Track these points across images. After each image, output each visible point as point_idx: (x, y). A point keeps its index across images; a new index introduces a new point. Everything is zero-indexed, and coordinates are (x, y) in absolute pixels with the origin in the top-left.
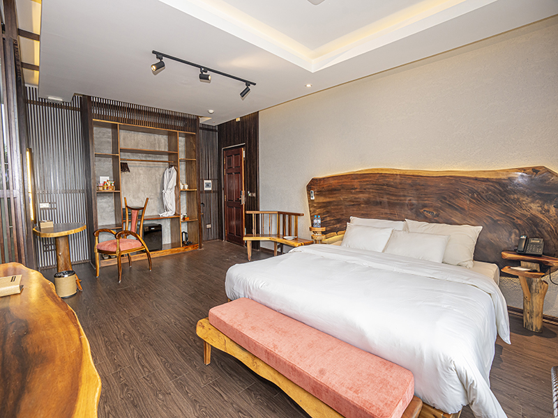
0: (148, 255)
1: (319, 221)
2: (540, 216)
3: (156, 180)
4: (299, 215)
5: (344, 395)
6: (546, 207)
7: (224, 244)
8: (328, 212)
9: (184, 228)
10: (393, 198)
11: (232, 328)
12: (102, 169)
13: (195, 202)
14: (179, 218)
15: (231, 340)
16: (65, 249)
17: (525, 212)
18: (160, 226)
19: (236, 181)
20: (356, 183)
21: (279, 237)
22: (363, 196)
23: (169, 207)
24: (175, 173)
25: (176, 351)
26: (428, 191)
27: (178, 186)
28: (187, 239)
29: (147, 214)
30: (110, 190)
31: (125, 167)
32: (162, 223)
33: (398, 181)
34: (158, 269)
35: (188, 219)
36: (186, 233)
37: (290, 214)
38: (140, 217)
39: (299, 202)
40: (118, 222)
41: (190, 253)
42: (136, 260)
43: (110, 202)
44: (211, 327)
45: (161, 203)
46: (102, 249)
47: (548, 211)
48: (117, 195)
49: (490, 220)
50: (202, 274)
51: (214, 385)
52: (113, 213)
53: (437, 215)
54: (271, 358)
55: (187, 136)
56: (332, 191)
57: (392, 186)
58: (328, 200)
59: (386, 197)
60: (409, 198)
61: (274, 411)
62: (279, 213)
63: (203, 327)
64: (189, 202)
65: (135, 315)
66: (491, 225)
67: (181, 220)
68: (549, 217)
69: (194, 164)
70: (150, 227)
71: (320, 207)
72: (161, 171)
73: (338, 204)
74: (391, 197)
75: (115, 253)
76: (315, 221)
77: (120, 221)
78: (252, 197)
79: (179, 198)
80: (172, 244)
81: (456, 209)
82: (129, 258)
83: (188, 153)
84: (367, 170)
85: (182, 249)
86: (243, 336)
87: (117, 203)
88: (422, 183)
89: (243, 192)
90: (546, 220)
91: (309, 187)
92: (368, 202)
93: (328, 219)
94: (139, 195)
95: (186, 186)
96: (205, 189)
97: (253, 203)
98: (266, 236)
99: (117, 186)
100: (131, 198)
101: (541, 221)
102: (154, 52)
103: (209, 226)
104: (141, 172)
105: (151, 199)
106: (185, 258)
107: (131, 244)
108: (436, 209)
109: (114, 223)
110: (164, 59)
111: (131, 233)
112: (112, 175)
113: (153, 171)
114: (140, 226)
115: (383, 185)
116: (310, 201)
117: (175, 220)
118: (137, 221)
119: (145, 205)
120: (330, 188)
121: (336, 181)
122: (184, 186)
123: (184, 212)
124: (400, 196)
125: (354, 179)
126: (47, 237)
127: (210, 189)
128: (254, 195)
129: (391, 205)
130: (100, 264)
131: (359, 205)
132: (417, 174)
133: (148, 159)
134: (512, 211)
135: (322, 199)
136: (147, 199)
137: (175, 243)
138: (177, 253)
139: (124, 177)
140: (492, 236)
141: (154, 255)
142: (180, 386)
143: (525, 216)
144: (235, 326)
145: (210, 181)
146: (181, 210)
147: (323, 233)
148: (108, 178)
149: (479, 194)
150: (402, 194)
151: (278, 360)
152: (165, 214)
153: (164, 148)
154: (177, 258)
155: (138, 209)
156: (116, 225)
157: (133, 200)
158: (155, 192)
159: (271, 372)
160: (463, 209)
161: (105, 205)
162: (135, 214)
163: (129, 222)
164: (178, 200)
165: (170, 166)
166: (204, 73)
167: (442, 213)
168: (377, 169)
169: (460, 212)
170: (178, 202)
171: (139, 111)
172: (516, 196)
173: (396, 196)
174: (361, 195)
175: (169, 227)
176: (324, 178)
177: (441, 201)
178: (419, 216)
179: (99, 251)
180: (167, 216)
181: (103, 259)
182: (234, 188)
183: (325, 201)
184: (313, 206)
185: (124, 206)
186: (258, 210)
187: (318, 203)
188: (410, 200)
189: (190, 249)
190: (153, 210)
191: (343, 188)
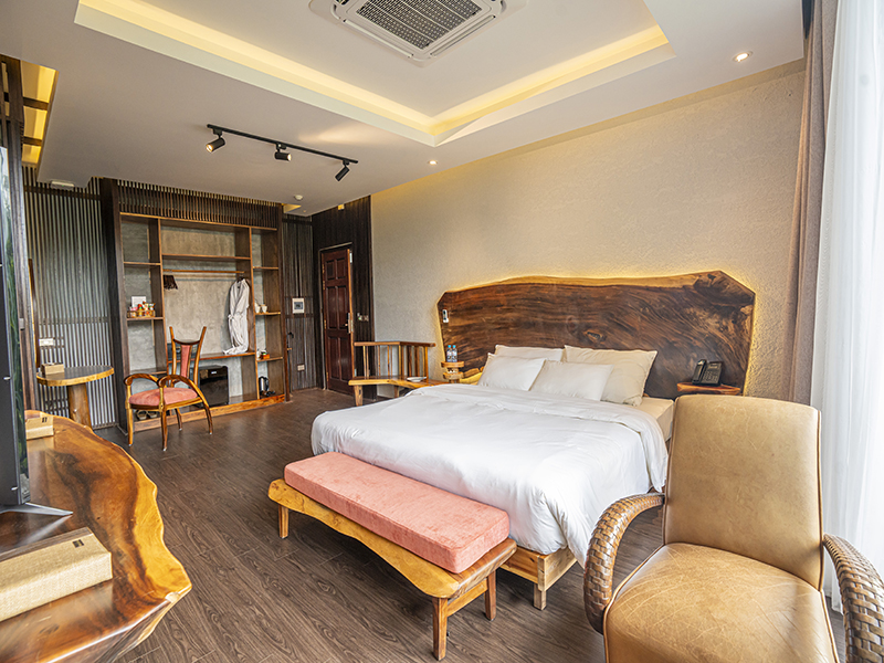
0: (208, 413)
1: (455, 353)
2: (719, 334)
3: (218, 300)
4: (428, 345)
5: (422, 534)
6: (724, 323)
7: (325, 393)
8: (467, 340)
9: (262, 371)
10: (550, 317)
11: (310, 483)
12: (134, 285)
13: (279, 332)
14: (254, 356)
15: (311, 499)
16: (82, 404)
17: (703, 331)
18: (225, 369)
19: (340, 299)
20: (502, 298)
21: (402, 379)
22: (511, 316)
23: (239, 339)
24: (247, 289)
25: (245, 526)
26: (592, 306)
27: (251, 307)
28: (267, 387)
29: (204, 351)
30: (147, 317)
31: (170, 282)
32: (229, 364)
33: (554, 293)
34: (223, 432)
35: (267, 358)
36: (265, 379)
37: (417, 345)
38: (193, 356)
39: (427, 327)
40: (160, 365)
41: (271, 409)
42: (190, 419)
43: (148, 334)
44: (286, 487)
45: (226, 334)
46: (138, 402)
47: (727, 328)
48: (158, 324)
49: (665, 343)
50: (288, 434)
51: (290, 557)
52: (153, 351)
53: (604, 339)
54: (352, 510)
55: (264, 234)
56: (471, 309)
57: (547, 301)
58: (466, 322)
59: (540, 315)
60: (569, 317)
61: (361, 579)
62: (402, 344)
63: (277, 488)
64: (269, 332)
65: (188, 488)
66: (667, 349)
67: (258, 359)
68: (728, 336)
69: (275, 274)
70: (210, 371)
71: (456, 334)
72: (226, 285)
73: (480, 327)
74: (546, 316)
75: (157, 407)
76: (449, 353)
77: (163, 363)
78: (364, 322)
79: (254, 327)
80: (244, 395)
81: (627, 330)
82: (179, 417)
83: (265, 259)
84: (514, 279)
85: (259, 402)
86: (323, 490)
87: (159, 336)
88: (584, 296)
89: (351, 314)
90: (725, 339)
91: (441, 305)
92: (517, 324)
93: (468, 349)
94: (193, 323)
95: (265, 308)
96: (295, 311)
97: (365, 331)
98: (384, 378)
99: (159, 311)
100: (179, 328)
101: (720, 340)
102: (209, 126)
103: (301, 368)
104: (195, 288)
105: (211, 328)
106: (265, 415)
107: (180, 394)
108: (603, 330)
109: (154, 366)
110: (225, 135)
111: (180, 378)
112: (150, 294)
113: (213, 285)
114: (193, 369)
115: (537, 299)
116: (443, 325)
117: (248, 359)
118: (190, 361)
119: (202, 338)
120: (469, 305)
121: (477, 296)
122: (261, 308)
123: (261, 347)
124: (558, 314)
125: (499, 292)
126: (58, 385)
127: (302, 311)
128: (367, 318)
129: (548, 326)
130: (134, 427)
131: (507, 328)
132: (577, 283)
133: (206, 269)
134: (688, 330)
135: (459, 322)
136: (205, 328)
137: (249, 395)
138: (251, 408)
139: (168, 297)
140: (668, 363)
141: (216, 412)
142: (247, 561)
143: (703, 335)
144: (315, 481)
145: (302, 300)
146: (257, 345)
147: (460, 369)
148: (144, 299)
149: (651, 308)
150: (560, 310)
151: (360, 511)
152: (233, 351)
153: (230, 253)
154: (252, 416)
155: (191, 344)
156: (158, 369)
157: (182, 331)
158: (216, 318)
159: (354, 527)
160: (634, 329)
161: (139, 340)
162: (186, 351)
163: (177, 364)
164: (251, 329)
165: (239, 279)
166: (281, 151)
167: (610, 336)
168: (528, 278)
169: (630, 332)
170: (252, 332)
171: (191, 198)
172: (692, 310)
173: (552, 314)
174: (508, 314)
175: (240, 371)
176: (460, 292)
177: (608, 319)
178: (582, 341)
179: (133, 406)
180: (235, 353)
181: (139, 420)
182: (338, 309)
183: (462, 324)
184: (447, 333)
185: (169, 340)
186: (372, 340)
187: (453, 328)
188: (570, 319)
189: (272, 401)
190: (214, 345)
191: (485, 305)
